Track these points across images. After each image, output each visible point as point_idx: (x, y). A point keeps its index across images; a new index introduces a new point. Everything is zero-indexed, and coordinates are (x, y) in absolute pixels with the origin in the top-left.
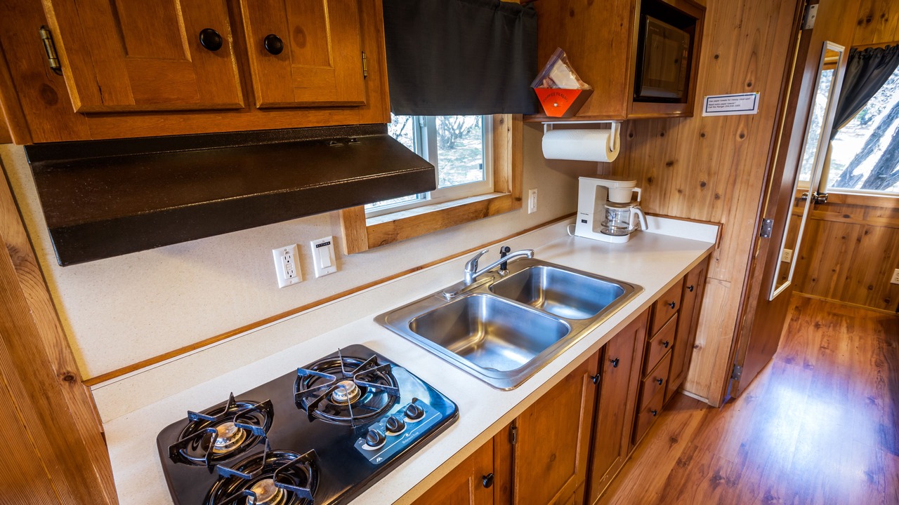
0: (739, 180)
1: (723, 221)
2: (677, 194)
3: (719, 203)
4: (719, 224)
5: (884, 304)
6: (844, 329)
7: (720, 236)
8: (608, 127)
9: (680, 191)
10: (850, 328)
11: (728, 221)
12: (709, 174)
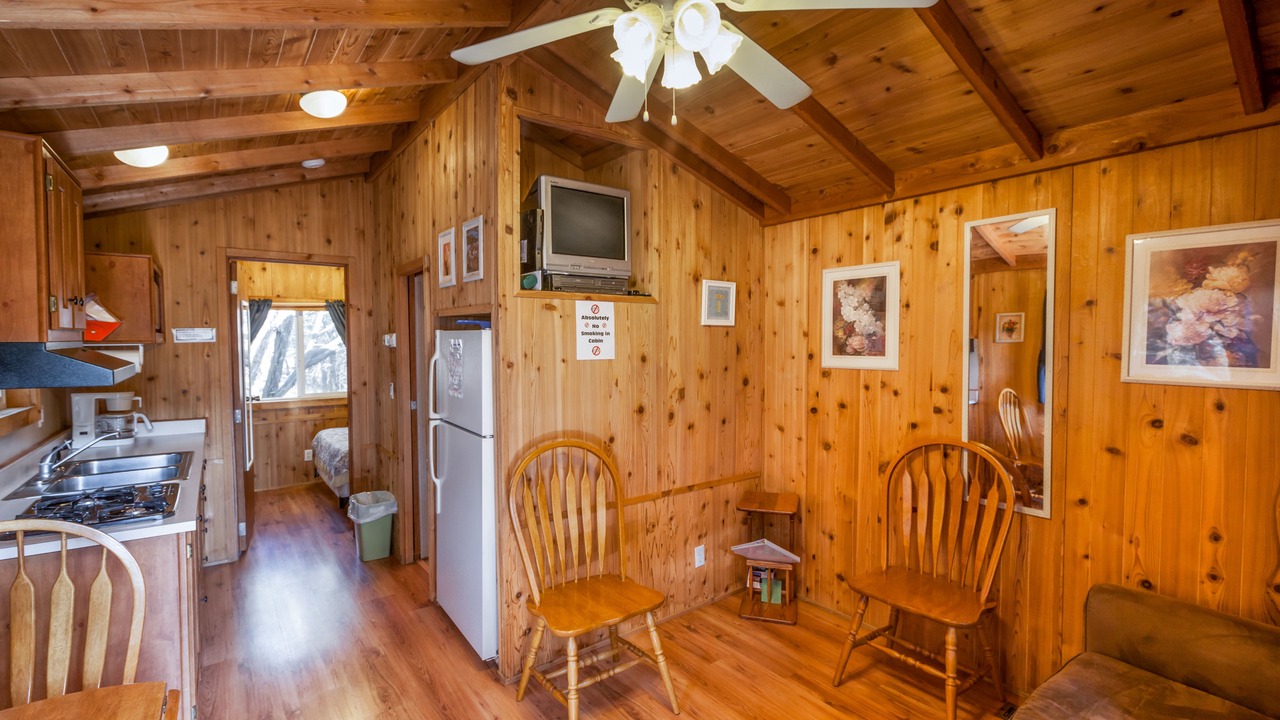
0: (212, 386)
1: (207, 415)
2: (163, 403)
3: (201, 403)
4: (206, 418)
5: (305, 478)
6: (289, 499)
7: (208, 427)
8: (137, 348)
9: (165, 399)
10: (293, 498)
11: (211, 415)
12: (188, 383)
